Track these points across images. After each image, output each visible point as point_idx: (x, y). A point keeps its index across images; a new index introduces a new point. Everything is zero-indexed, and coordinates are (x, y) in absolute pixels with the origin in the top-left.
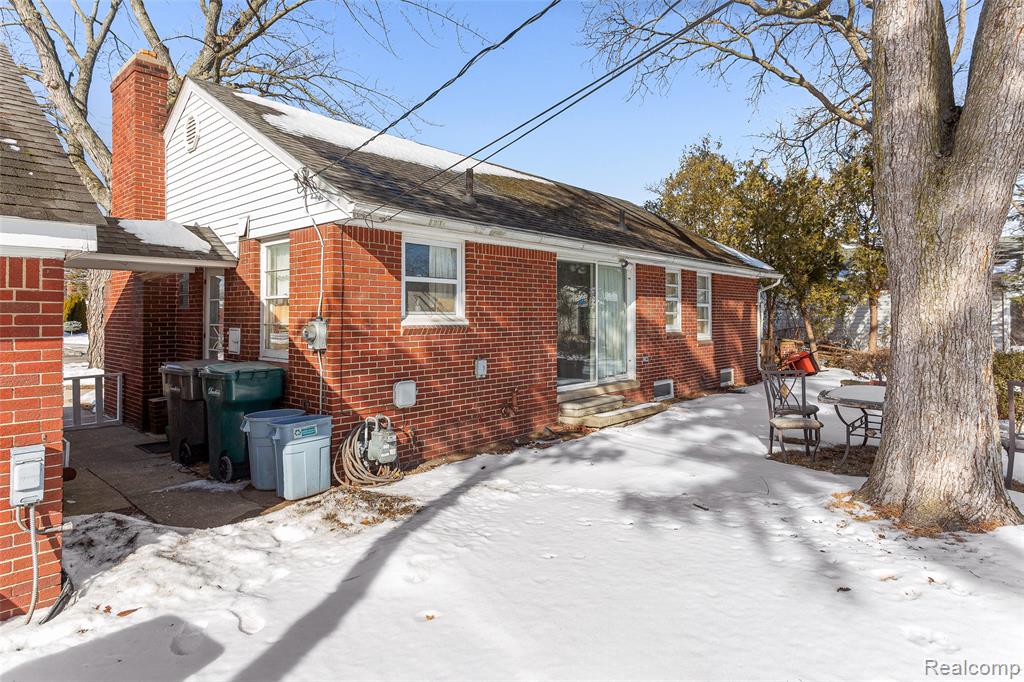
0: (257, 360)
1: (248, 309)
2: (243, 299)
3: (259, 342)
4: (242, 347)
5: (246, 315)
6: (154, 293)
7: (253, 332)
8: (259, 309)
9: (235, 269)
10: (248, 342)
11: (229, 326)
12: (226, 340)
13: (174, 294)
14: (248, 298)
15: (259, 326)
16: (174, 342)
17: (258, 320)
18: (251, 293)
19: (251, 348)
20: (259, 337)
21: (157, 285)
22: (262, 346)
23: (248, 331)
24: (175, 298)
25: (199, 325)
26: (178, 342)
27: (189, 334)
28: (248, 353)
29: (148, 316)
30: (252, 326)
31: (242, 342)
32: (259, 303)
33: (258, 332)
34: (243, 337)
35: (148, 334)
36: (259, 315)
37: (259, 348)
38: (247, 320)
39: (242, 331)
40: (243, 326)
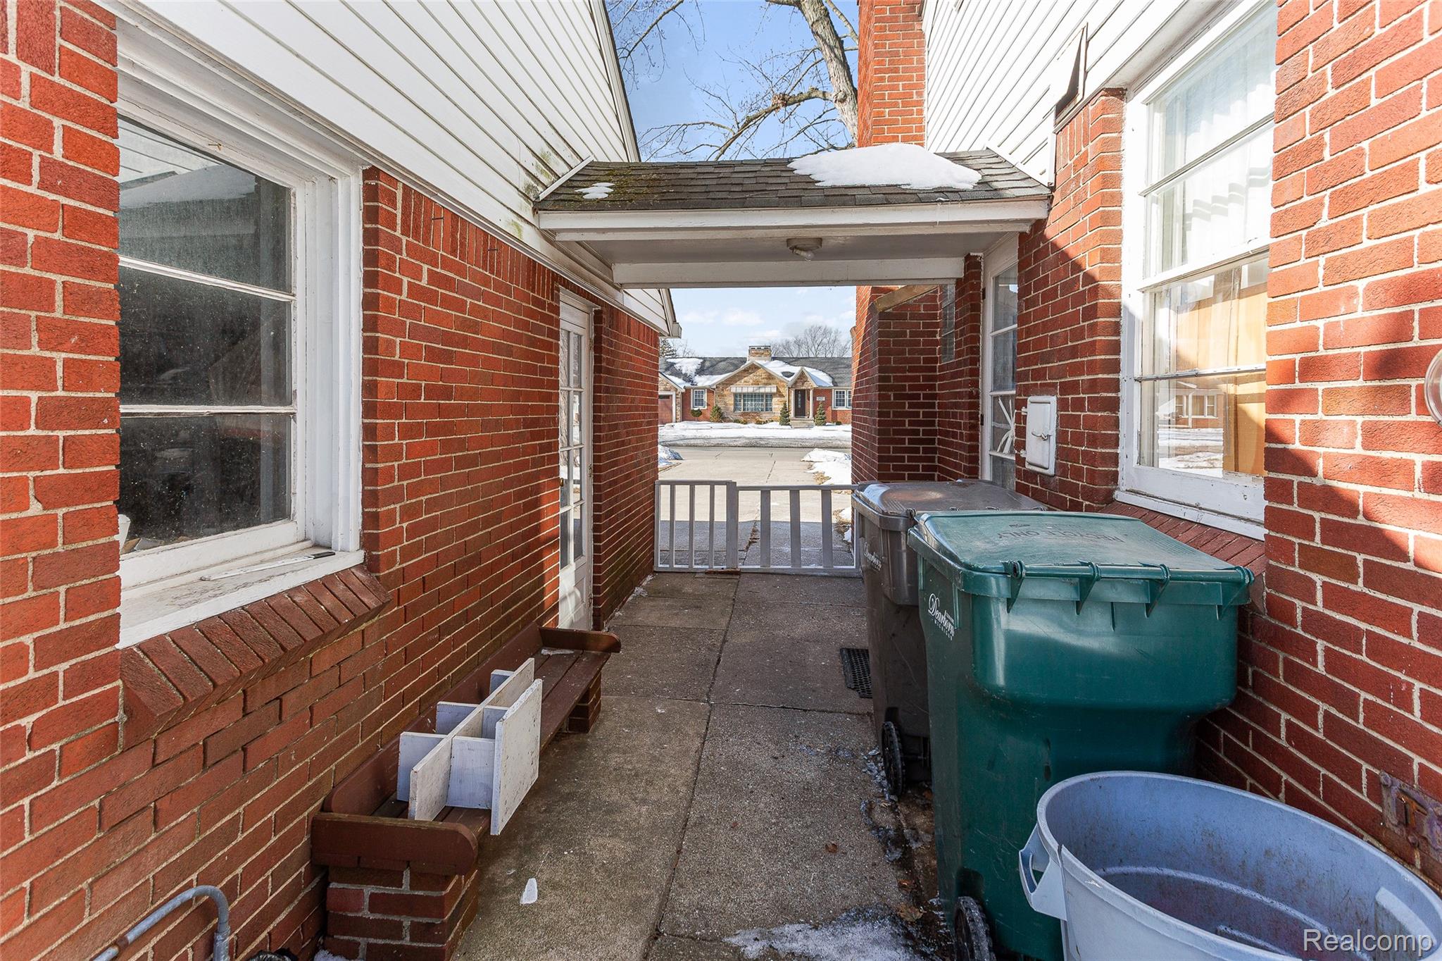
0: (1106, 502)
1: (1078, 334)
2: (1063, 306)
3: (1115, 442)
4: (1061, 453)
5: (1074, 352)
6: (897, 334)
7: (1096, 404)
8: (1116, 329)
9: (1039, 225)
10: (1078, 439)
11: (1027, 391)
12: (1021, 432)
13: (934, 334)
14: (1080, 298)
15: (1115, 385)
16: (934, 433)
17: (1115, 367)
18: (1089, 278)
19: (1090, 458)
20: (1116, 424)
21: (903, 317)
22: (1128, 452)
23: (1078, 404)
24: (937, 343)
25: (971, 395)
26: (941, 433)
27: (954, 415)
28: (1077, 473)
29: (888, 379)
30: (1093, 386)
31: (1061, 437)
32: (1117, 310)
33: (1114, 405)
34: (1063, 421)
35: (888, 414)
36: (1115, 348)
37: (1115, 459)
38: (1077, 369)
39: (1062, 405)
40: (1067, 388)
